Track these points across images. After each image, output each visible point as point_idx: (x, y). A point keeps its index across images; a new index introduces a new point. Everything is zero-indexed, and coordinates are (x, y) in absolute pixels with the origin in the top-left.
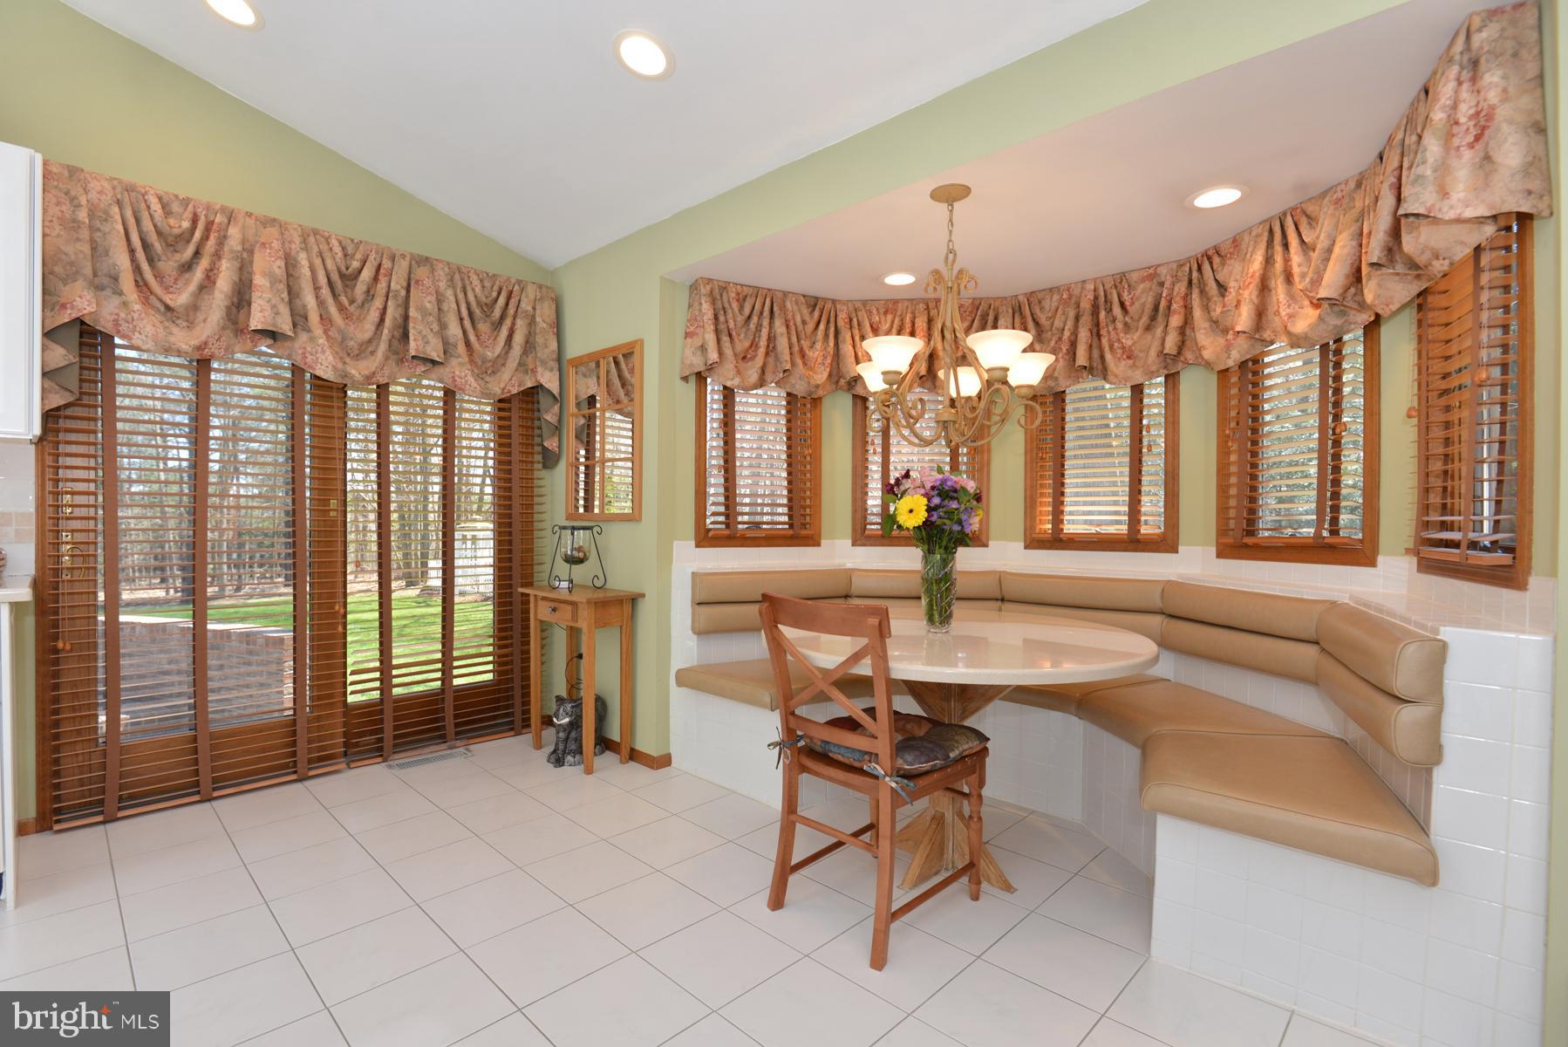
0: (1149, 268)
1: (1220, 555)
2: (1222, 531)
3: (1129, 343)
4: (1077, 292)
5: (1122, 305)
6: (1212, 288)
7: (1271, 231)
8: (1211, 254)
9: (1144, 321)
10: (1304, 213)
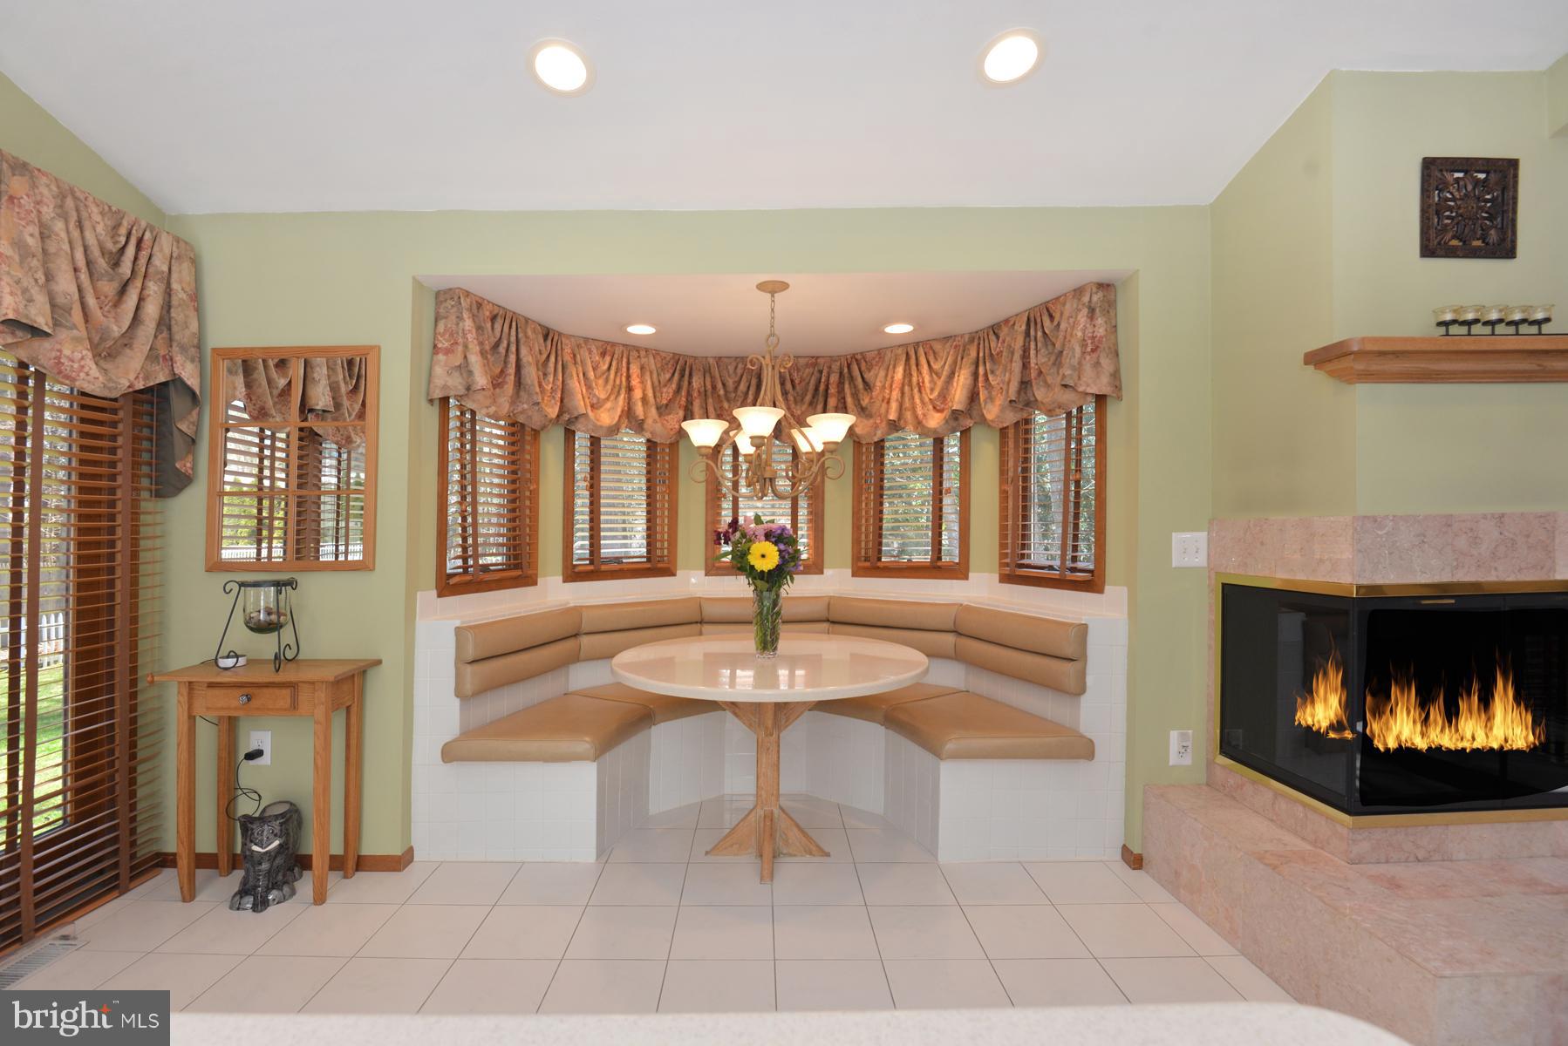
0: (813, 357)
1: (854, 575)
2: (856, 558)
3: (799, 412)
5: (792, 381)
6: (859, 381)
7: (907, 354)
8: (859, 357)
9: (808, 398)
10: (934, 348)
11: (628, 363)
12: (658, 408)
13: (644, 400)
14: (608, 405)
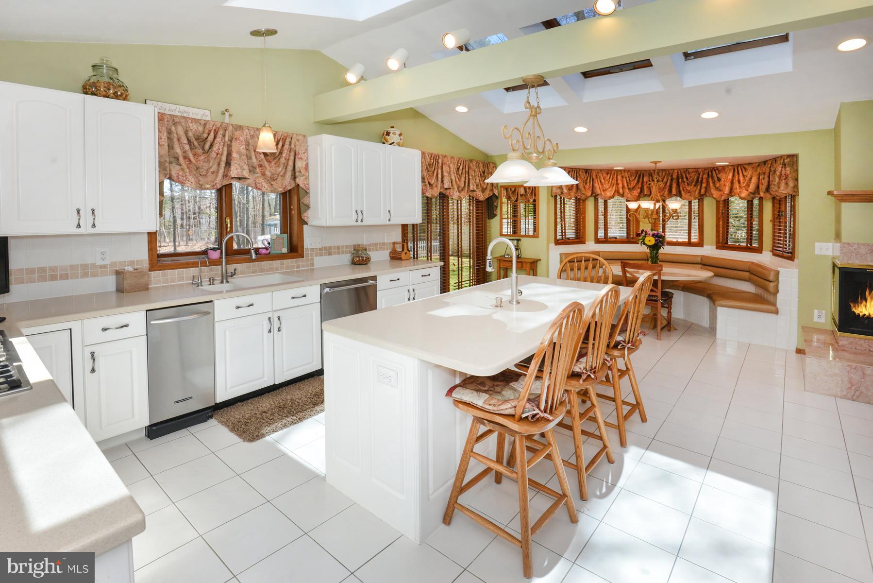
0: (695, 168)
1: (717, 248)
2: (718, 242)
3: (689, 189)
4: (671, 172)
5: (687, 178)
6: (716, 179)
7: (734, 169)
8: (715, 169)
9: (694, 183)
10: (744, 167)
11: (617, 176)
12: (629, 189)
13: (623, 187)
14: (610, 189)
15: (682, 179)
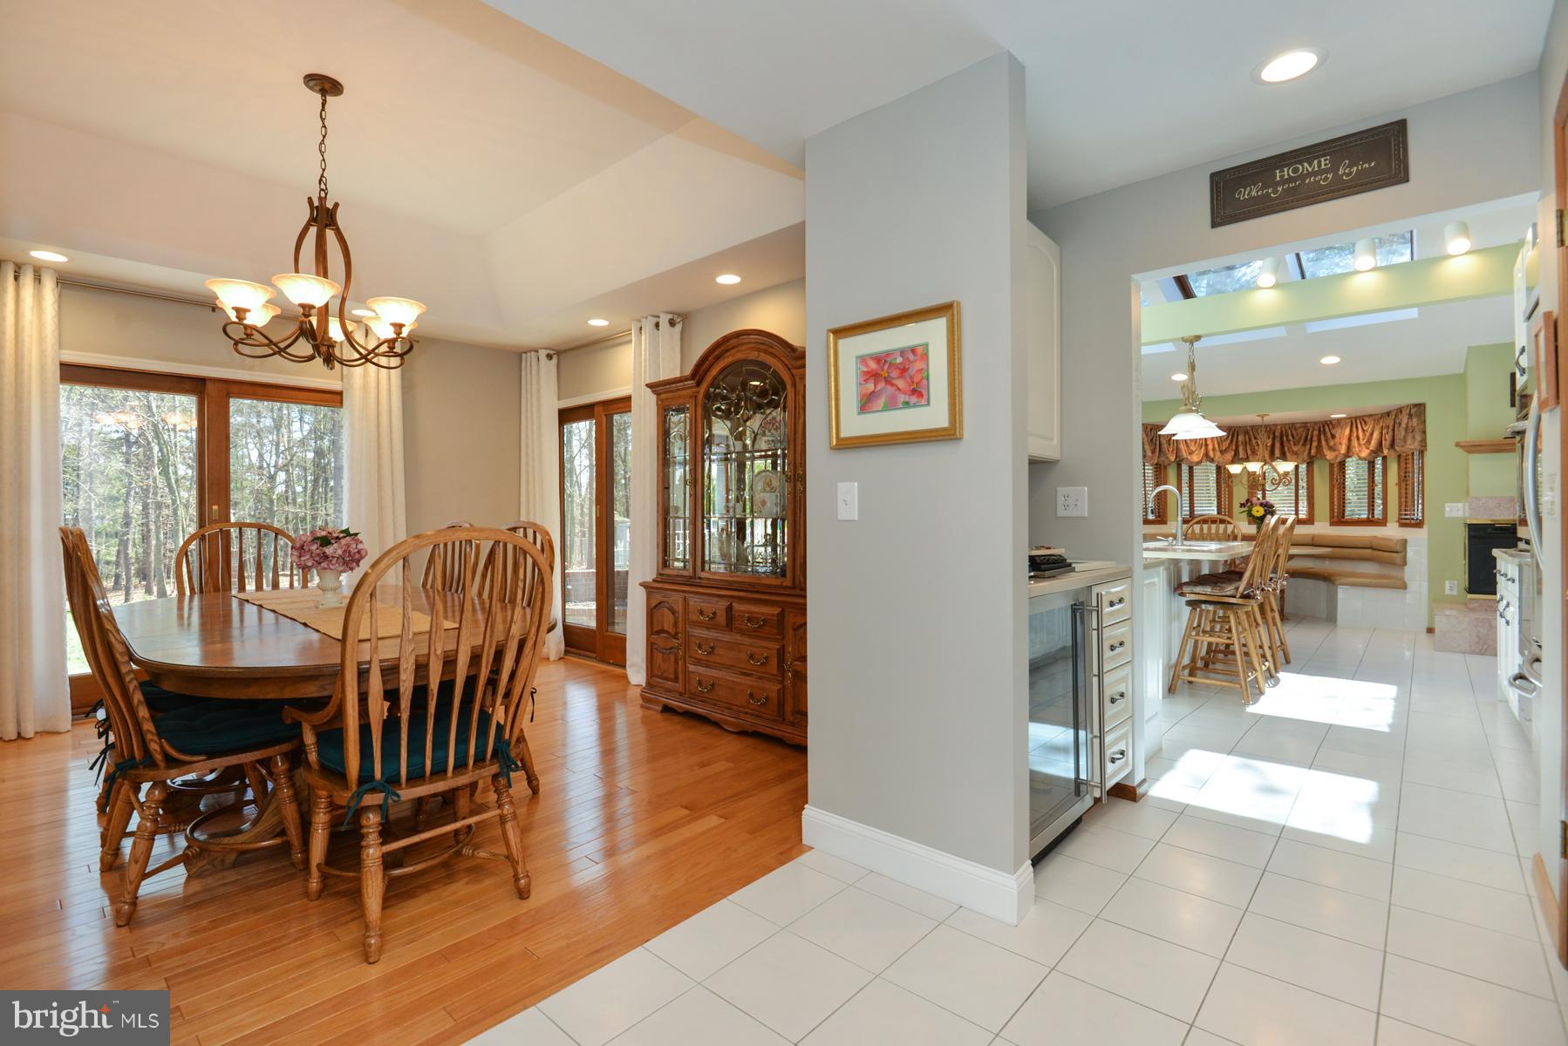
0: (1303, 424)
1: (1331, 525)
2: (1332, 516)
3: (1296, 449)
4: (1273, 428)
5: (1292, 435)
6: (1329, 436)
7: (1352, 422)
8: (1330, 422)
9: (1301, 443)
10: (1363, 420)
12: (1221, 451)
13: (1214, 449)
14: (1196, 452)
15: (1287, 436)
